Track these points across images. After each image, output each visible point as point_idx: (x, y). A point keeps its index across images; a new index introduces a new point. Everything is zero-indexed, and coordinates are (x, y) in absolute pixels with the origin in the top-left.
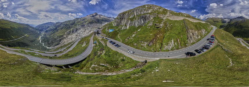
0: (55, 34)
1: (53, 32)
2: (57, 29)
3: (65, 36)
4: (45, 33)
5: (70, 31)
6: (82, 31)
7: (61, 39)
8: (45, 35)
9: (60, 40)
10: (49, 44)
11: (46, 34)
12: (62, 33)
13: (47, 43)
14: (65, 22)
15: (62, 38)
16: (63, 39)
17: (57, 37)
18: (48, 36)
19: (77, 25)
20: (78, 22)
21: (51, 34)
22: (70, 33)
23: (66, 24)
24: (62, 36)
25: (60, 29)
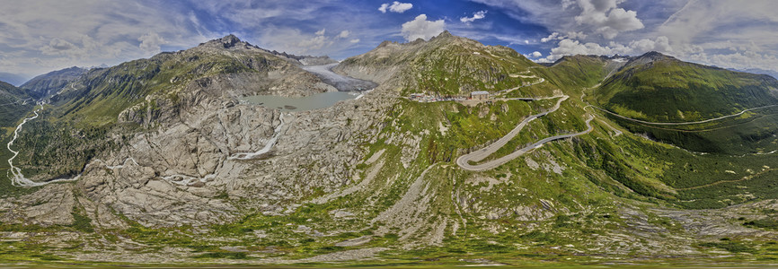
0: (78, 113)
1: (75, 104)
2: (92, 91)
3: (115, 136)
4: (50, 106)
5: (142, 111)
6: (215, 118)
7: (93, 151)
8: (46, 113)
9: (90, 155)
11: (51, 110)
12: (108, 113)
14: (121, 66)
15: (100, 142)
16: (103, 149)
17: (81, 133)
18: (53, 121)
19: (170, 78)
20: (173, 67)
21: (66, 114)
22: (142, 120)
23: (126, 76)
24: (102, 132)
25: (100, 96)
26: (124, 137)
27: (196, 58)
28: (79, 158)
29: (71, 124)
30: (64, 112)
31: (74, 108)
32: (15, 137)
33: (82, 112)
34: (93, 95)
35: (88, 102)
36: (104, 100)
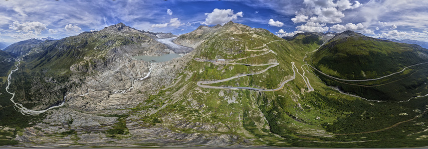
1: (40, 61)
5: (86, 66)
7: (65, 89)
8: (23, 67)
9: (64, 91)
10: (29, 97)
13: (23, 93)
14: (65, 40)
15: (67, 84)
16: (71, 87)
17: (53, 80)
18: (28, 72)
19: (94, 47)
20: (94, 41)
21: (36, 67)
22: (87, 70)
23: (70, 46)
24: (66, 78)
25: (55, 57)
26: (80, 80)
27: (105, 36)
29: (42, 74)
31: (40, 64)
32: (9, 84)
33: (46, 66)
34: (50, 56)
35: (48, 60)
36: (58, 60)
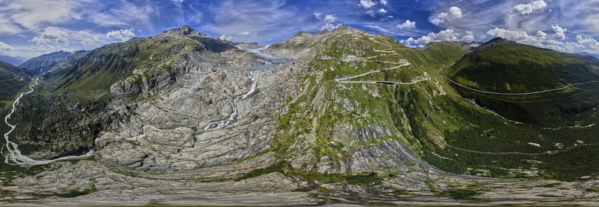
0: (70, 87)
1: (65, 81)
2: (79, 69)
4: (43, 82)
8: (40, 88)
11: (44, 85)
12: (99, 86)
14: (104, 47)
17: (80, 107)
18: (47, 95)
19: (149, 56)
20: (149, 48)
21: (58, 88)
22: (140, 91)
23: (111, 55)
24: (101, 105)
25: (88, 72)
26: (128, 108)
27: (166, 41)
28: (84, 133)
29: (65, 98)
30: (56, 87)
31: (65, 83)
32: (13, 111)
33: (73, 86)
34: (80, 72)
35: (78, 78)
36: (93, 76)
